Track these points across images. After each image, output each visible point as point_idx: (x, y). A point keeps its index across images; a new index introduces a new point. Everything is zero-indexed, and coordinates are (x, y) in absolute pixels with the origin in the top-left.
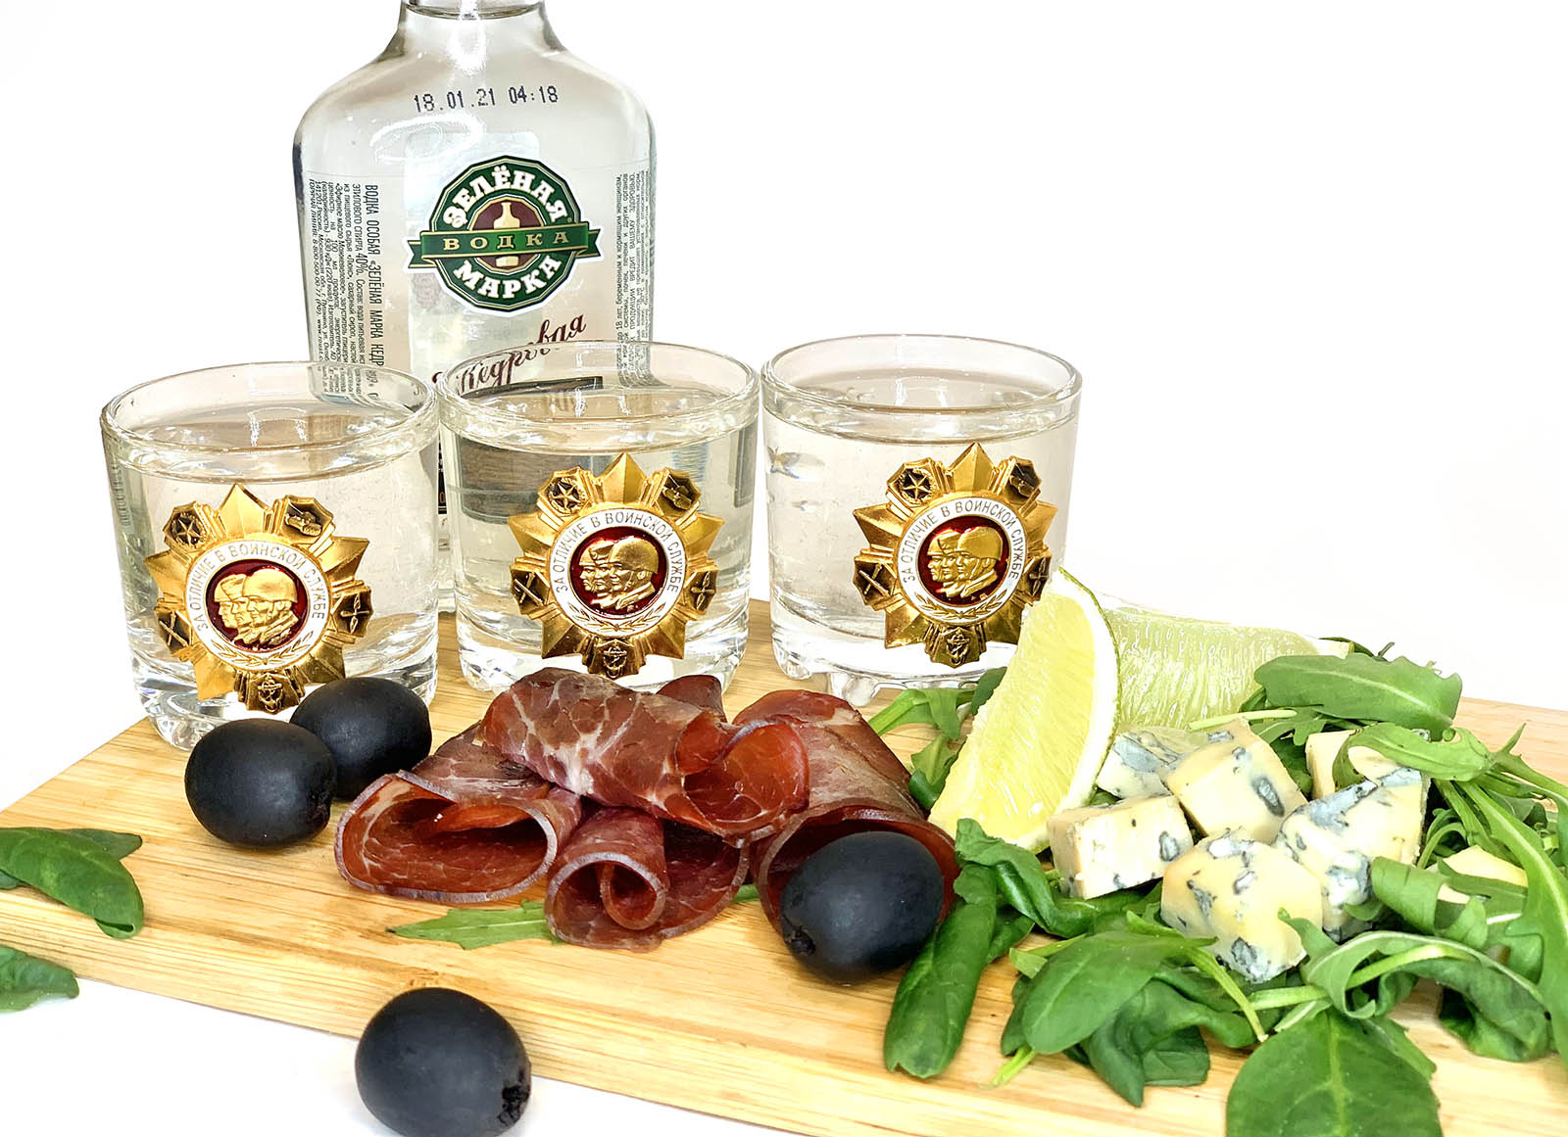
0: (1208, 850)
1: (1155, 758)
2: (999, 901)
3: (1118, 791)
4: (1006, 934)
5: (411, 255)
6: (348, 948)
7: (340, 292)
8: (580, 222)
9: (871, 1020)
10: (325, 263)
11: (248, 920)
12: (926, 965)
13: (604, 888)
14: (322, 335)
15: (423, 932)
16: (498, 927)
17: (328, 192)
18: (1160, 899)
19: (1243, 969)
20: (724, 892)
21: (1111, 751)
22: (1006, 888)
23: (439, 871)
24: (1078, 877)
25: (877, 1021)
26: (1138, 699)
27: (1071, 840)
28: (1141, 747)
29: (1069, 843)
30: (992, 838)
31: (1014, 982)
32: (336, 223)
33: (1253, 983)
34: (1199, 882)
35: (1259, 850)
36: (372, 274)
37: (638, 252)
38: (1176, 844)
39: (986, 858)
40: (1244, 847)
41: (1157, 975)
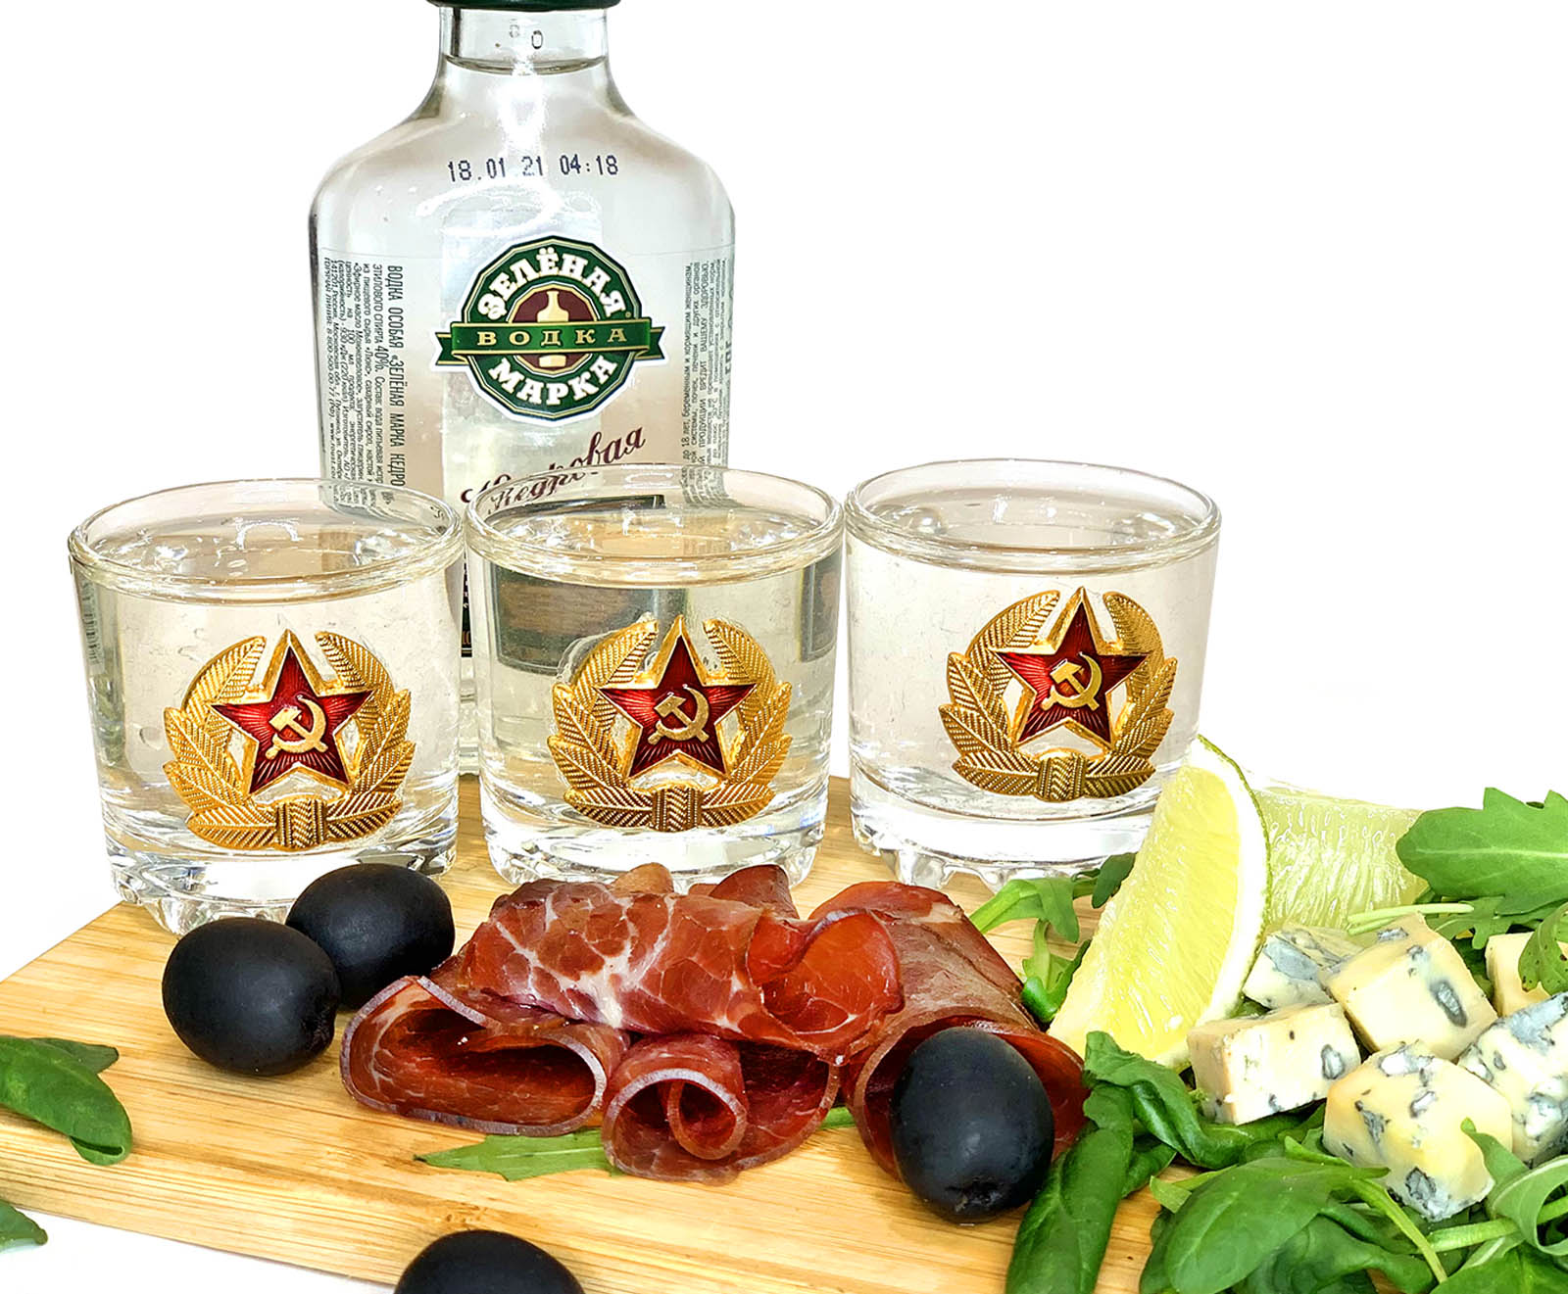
0: (1380, 1066)
1: (1314, 963)
2: (1135, 1128)
3: (1269, 1001)
4: (1143, 1164)
5: (439, 349)
6: (373, 1178)
7: (356, 391)
8: (640, 317)
9: (991, 1264)
10: (340, 356)
11: (251, 1145)
12: (1054, 1198)
13: (672, 1112)
14: (335, 442)
15: (455, 1161)
16: (545, 1156)
17: (345, 273)
18: (1322, 1124)
19: (1419, 1205)
20: (811, 1116)
21: (1262, 956)
22: (1144, 1112)
23: (462, 1090)
24: (1228, 1099)
25: (997, 1265)
26: (1291, 897)
27: (1219, 1057)
28: (1297, 949)
29: (1216, 1060)
30: (1128, 1053)
31: (1152, 1221)
32: (354, 309)
33: (1430, 1220)
34: (1369, 1103)
35: (1440, 1067)
36: (393, 372)
37: (710, 357)
38: (1341, 1060)
39: (1120, 1077)
40: (1421, 1063)
41: (1323, 1210)
